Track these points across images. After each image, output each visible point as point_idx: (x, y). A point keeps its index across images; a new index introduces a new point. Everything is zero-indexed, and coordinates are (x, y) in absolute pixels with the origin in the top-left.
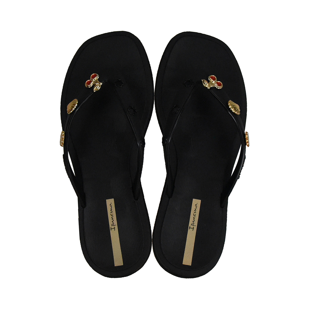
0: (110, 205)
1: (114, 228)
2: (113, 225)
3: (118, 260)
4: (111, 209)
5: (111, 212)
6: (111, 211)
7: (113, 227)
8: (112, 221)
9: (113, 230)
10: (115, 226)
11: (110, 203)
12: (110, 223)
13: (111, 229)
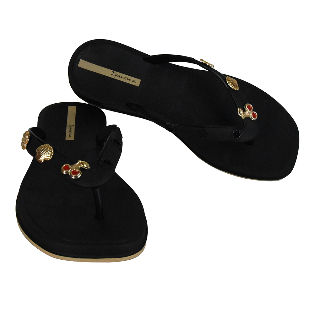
0: (135, 81)
1: (113, 75)
2: (116, 75)
3: (83, 64)
6: (129, 79)
7: (114, 74)
8: (119, 76)
9: (112, 73)
10: (114, 76)
11: (137, 82)
12: (119, 74)
13: (114, 72)
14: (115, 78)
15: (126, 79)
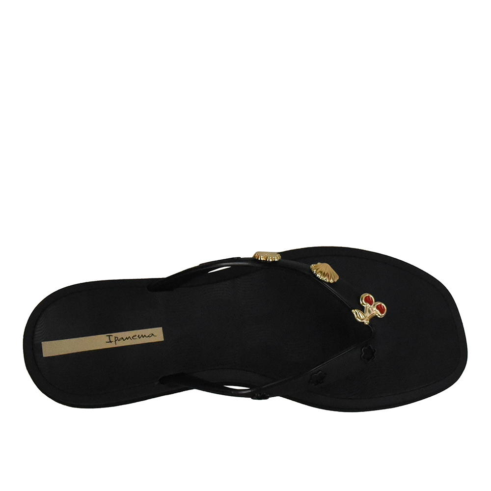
0: (153, 334)
1: (111, 342)
2: (116, 339)
3: (52, 348)
4: (145, 336)
5: (139, 336)
6: (142, 335)
7: (112, 339)
8: (123, 338)
9: (107, 339)
10: (114, 343)
11: (156, 335)
12: (120, 335)
13: (109, 336)
14: (116, 346)
15: (137, 337)
